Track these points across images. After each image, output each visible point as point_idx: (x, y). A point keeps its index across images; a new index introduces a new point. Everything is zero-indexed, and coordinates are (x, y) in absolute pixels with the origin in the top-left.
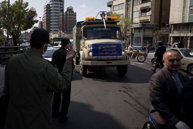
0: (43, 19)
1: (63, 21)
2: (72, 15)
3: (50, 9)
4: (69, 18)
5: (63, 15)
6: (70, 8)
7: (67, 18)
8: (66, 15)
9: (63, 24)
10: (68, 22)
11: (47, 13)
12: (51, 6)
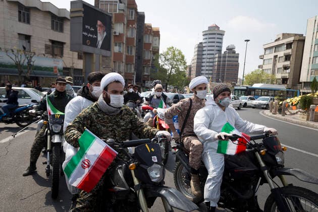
0: (193, 62)
1: (219, 65)
2: (233, 57)
3: (202, 48)
4: (228, 61)
5: (220, 57)
6: (231, 47)
7: (225, 61)
8: (225, 57)
9: (218, 69)
10: (226, 66)
11: (198, 55)
12: (204, 45)
